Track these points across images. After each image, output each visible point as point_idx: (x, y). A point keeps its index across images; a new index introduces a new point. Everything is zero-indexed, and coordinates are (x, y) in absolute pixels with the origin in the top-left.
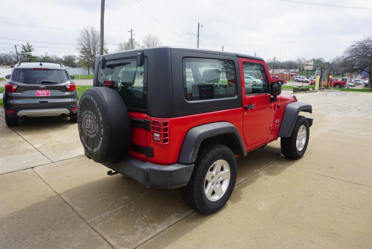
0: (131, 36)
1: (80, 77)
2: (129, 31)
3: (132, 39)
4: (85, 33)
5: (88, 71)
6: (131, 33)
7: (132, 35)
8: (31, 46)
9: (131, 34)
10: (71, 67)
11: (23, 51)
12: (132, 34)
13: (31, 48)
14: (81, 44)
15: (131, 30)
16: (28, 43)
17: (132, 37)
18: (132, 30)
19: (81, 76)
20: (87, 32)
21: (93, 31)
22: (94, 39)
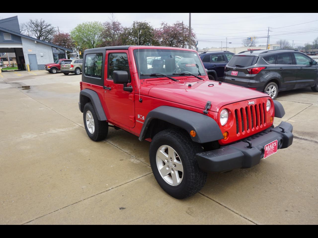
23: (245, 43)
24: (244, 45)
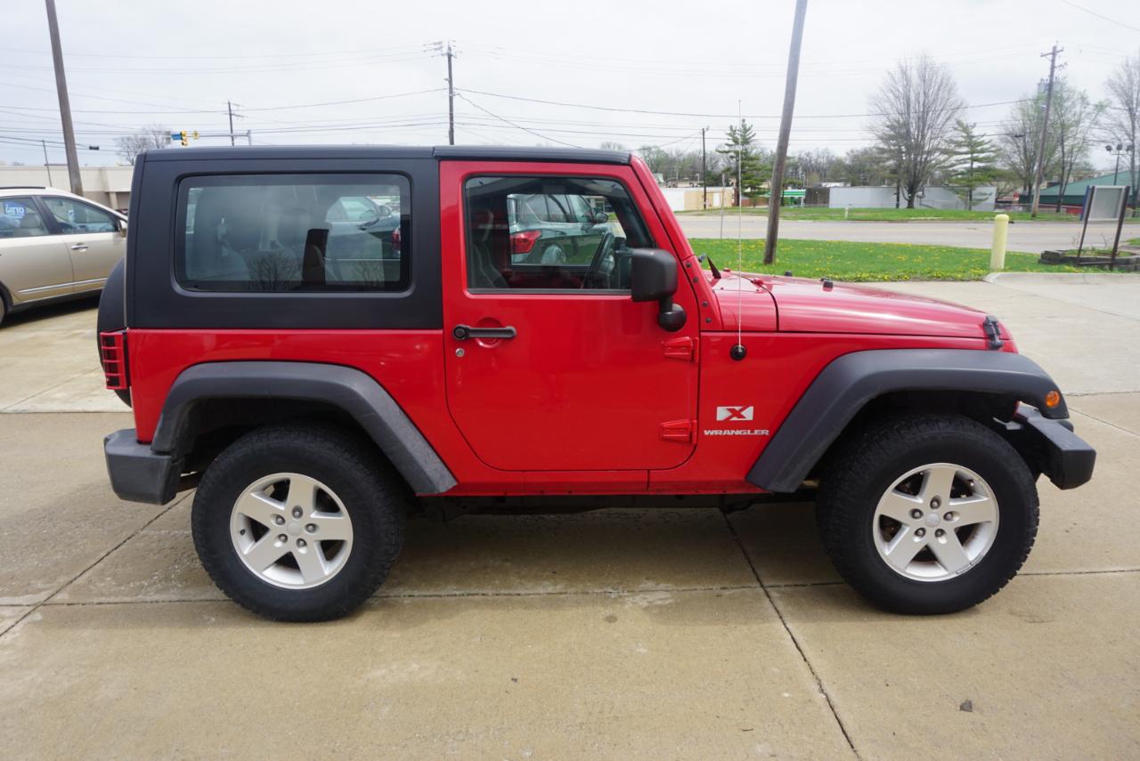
0: (1048, 73)
1: (846, 213)
2: (1045, 55)
3: (1051, 81)
4: (898, 76)
5: (895, 196)
6: (1053, 61)
7: (1053, 68)
8: (749, 129)
9: (1050, 63)
10: (849, 185)
11: (731, 142)
12: (1057, 64)
13: (749, 135)
14: (879, 111)
15: (1055, 48)
16: (744, 121)
17: (1052, 75)
18: (1058, 49)
19: (850, 211)
20: (905, 73)
21: (925, 68)
22: (924, 93)
23: (128, 152)
24: (128, 159)
